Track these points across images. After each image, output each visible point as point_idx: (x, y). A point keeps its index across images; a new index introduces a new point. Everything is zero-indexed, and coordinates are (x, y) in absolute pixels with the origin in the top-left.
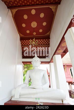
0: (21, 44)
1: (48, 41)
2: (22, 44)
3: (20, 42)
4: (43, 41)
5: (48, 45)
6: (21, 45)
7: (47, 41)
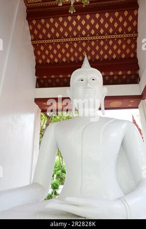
0: (32, 32)
1: (130, 18)
2: (36, 32)
3: (27, 28)
4: (111, 20)
5: (131, 32)
6: (30, 37)
7: (126, 19)
